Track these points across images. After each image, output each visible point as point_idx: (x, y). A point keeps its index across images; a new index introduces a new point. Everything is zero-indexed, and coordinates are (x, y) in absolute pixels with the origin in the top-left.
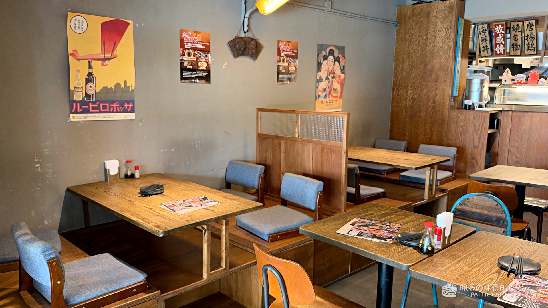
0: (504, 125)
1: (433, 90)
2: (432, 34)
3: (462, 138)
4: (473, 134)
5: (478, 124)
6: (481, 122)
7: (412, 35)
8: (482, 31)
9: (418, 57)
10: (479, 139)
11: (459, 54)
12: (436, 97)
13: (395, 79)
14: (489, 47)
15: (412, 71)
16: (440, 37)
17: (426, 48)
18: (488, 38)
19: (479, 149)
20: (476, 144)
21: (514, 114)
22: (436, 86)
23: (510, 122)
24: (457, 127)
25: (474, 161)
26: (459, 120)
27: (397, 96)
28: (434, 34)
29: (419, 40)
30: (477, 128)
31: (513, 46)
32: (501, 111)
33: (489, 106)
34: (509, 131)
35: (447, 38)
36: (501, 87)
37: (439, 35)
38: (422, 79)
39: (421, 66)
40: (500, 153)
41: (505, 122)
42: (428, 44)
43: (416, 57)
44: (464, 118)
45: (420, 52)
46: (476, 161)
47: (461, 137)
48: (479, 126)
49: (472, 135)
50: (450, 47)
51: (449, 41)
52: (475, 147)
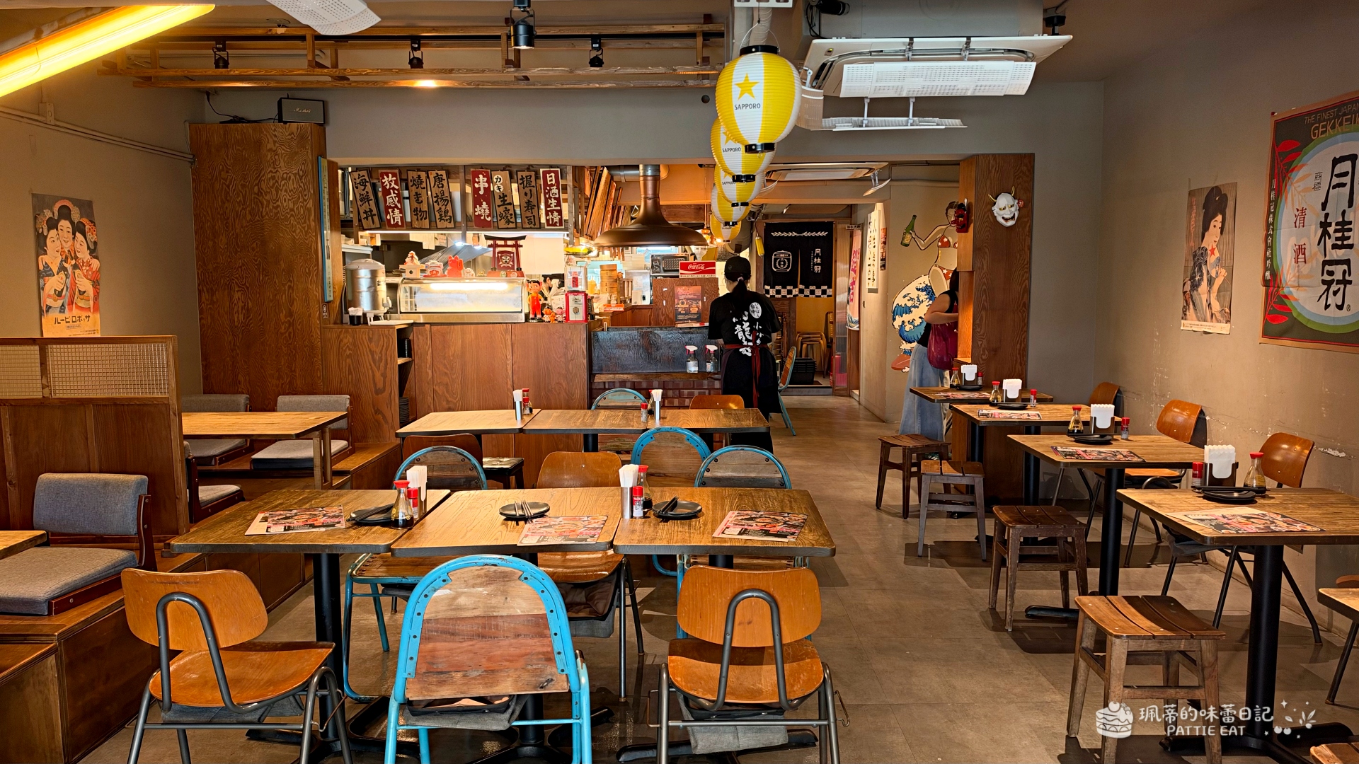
0: (420, 349)
1: (285, 290)
2: (271, 183)
3: (352, 377)
4: (371, 368)
5: (378, 351)
6: (383, 346)
7: (227, 183)
8: (360, 183)
9: (247, 226)
10: (384, 375)
11: (327, 224)
12: (293, 303)
13: (201, 269)
14: (375, 212)
15: (236, 254)
16: (286, 191)
17: (261, 210)
18: (371, 196)
19: (386, 394)
20: (380, 385)
21: (435, 328)
22: (289, 283)
23: (429, 342)
24: (340, 358)
25: (380, 417)
26: (342, 344)
27: (210, 304)
28: (274, 185)
29: (244, 193)
30: (377, 357)
31: (415, 211)
32: (412, 324)
33: (390, 316)
34: (429, 358)
35: (301, 192)
36: (405, 283)
37: (284, 185)
38: (261, 270)
39: (255, 245)
40: (419, 399)
41: (420, 342)
42: (265, 203)
43: (242, 227)
44: (351, 340)
45: (249, 217)
46: (384, 417)
47: (350, 376)
48: (381, 353)
49: (370, 371)
50: (309, 210)
51: (306, 198)
52: (378, 392)
